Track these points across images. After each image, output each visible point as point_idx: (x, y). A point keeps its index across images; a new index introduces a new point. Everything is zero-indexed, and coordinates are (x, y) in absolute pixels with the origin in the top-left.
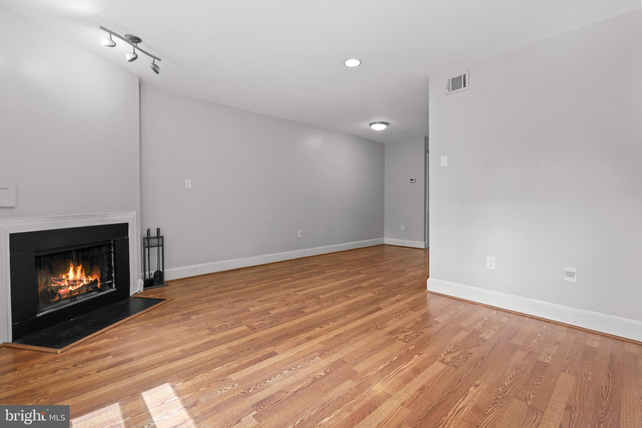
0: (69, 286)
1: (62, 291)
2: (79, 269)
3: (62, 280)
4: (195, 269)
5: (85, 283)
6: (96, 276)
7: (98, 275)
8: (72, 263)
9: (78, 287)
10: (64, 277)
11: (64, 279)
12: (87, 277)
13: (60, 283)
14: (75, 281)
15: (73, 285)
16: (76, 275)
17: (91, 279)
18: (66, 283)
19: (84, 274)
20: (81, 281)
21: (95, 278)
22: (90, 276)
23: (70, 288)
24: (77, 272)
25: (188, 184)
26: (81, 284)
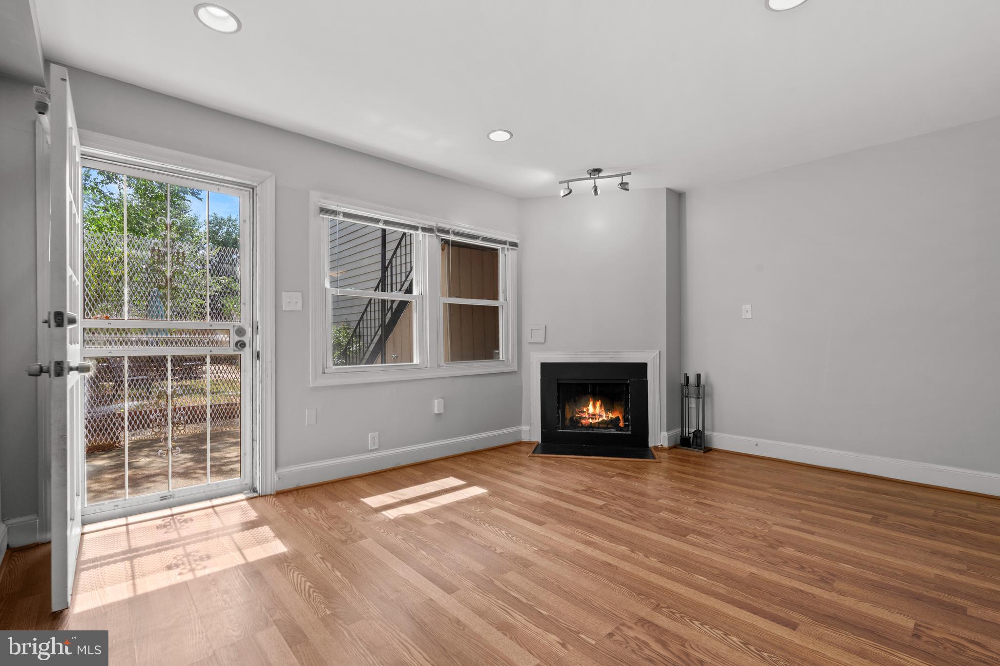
0: (589, 418)
1: (583, 421)
2: (598, 404)
3: (583, 412)
4: (757, 445)
5: (604, 418)
6: (618, 413)
7: (620, 413)
8: (592, 398)
9: (597, 421)
10: (585, 410)
11: (585, 412)
12: (606, 413)
13: (582, 414)
14: (594, 415)
15: (592, 419)
16: (596, 409)
17: (611, 415)
18: (587, 416)
19: (603, 409)
20: (601, 416)
21: (617, 416)
22: (610, 413)
23: (590, 421)
24: (596, 407)
25: (747, 311)
26: (601, 419)
